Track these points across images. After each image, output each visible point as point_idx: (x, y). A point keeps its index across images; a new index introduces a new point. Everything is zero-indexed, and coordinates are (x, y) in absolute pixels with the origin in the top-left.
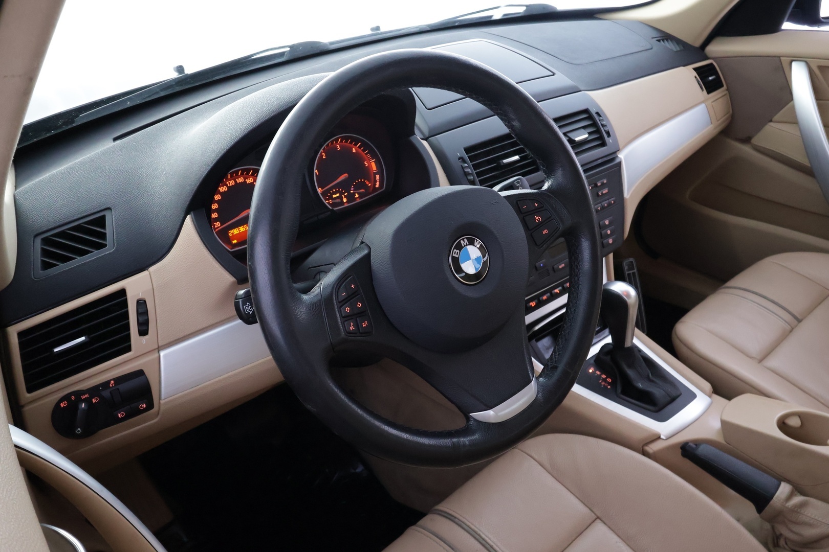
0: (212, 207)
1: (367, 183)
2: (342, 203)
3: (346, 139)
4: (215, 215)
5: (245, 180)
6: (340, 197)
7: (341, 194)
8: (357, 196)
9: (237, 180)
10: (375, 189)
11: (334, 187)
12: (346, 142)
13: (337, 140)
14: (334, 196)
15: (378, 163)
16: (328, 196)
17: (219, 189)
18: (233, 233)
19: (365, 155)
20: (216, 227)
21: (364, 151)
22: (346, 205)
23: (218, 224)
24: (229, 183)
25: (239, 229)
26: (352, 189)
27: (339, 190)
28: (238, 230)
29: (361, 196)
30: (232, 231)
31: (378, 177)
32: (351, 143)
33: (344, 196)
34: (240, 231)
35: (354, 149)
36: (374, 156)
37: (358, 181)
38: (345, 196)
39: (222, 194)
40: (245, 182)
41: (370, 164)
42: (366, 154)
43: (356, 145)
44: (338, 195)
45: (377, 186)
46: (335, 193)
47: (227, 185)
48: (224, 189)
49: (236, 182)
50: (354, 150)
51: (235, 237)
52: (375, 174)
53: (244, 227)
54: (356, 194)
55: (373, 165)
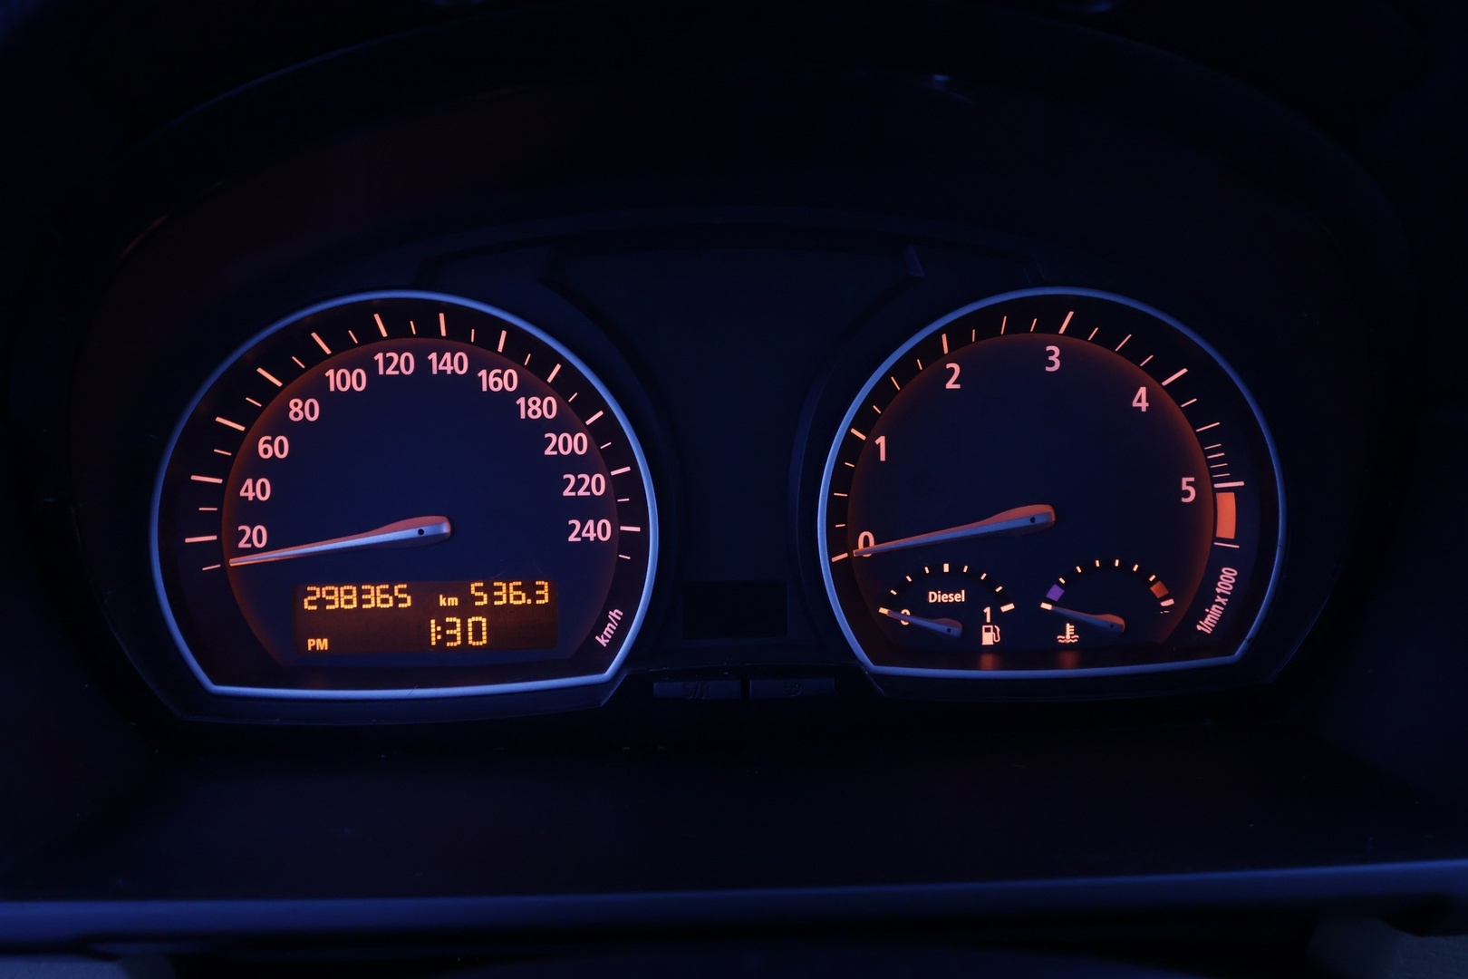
0: (261, 447)
1: (1157, 590)
2: (969, 650)
3: (1112, 322)
4: (256, 490)
5: (474, 368)
6: (969, 617)
7: (981, 595)
8: (1069, 635)
9: (433, 356)
10: (1186, 640)
11: (952, 550)
12: (1107, 340)
13: (1050, 313)
14: (935, 597)
15: (1254, 508)
16: (903, 585)
17: (330, 373)
18: (321, 603)
19: (1197, 444)
20: (242, 544)
21: (1195, 417)
22: (988, 671)
23: (256, 535)
24: (388, 362)
25: (360, 593)
26: (1056, 593)
27: (974, 573)
28: (354, 597)
29: (1091, 645)
30: (320, 592)
31: (1227, 579)
32: (1132, 353)
33: (996, 612)
34: (361, 602)
35: (1143, 391)
36: (1247, 460)
37: (1107, 563)
38: (998, 618)
39: (332, 401)
40: (472, 379)
41: (1207, 501)
42: (1205, 438)
43: (1158, 371)
44: (960, 597)
45: (1207, 624)
46: (948, 585)
47: (371, 368)
48: (351, 380)
49: (423, 364)
50: (1141, 400)
51: (326, 621)
52: (1226, 558)
53: (391, 592)
54: (1069, 628)
55: (1227, 508)
